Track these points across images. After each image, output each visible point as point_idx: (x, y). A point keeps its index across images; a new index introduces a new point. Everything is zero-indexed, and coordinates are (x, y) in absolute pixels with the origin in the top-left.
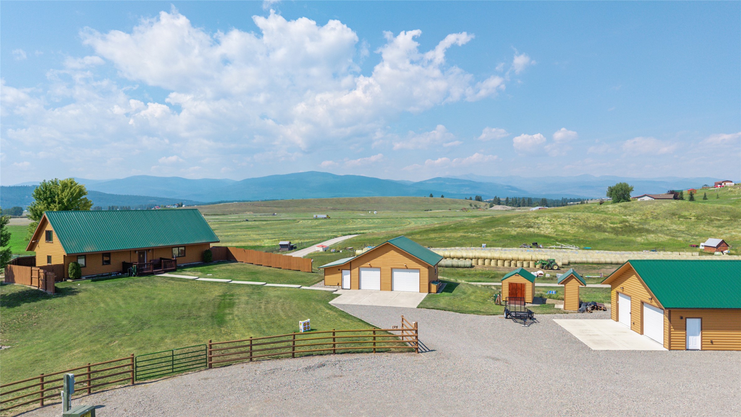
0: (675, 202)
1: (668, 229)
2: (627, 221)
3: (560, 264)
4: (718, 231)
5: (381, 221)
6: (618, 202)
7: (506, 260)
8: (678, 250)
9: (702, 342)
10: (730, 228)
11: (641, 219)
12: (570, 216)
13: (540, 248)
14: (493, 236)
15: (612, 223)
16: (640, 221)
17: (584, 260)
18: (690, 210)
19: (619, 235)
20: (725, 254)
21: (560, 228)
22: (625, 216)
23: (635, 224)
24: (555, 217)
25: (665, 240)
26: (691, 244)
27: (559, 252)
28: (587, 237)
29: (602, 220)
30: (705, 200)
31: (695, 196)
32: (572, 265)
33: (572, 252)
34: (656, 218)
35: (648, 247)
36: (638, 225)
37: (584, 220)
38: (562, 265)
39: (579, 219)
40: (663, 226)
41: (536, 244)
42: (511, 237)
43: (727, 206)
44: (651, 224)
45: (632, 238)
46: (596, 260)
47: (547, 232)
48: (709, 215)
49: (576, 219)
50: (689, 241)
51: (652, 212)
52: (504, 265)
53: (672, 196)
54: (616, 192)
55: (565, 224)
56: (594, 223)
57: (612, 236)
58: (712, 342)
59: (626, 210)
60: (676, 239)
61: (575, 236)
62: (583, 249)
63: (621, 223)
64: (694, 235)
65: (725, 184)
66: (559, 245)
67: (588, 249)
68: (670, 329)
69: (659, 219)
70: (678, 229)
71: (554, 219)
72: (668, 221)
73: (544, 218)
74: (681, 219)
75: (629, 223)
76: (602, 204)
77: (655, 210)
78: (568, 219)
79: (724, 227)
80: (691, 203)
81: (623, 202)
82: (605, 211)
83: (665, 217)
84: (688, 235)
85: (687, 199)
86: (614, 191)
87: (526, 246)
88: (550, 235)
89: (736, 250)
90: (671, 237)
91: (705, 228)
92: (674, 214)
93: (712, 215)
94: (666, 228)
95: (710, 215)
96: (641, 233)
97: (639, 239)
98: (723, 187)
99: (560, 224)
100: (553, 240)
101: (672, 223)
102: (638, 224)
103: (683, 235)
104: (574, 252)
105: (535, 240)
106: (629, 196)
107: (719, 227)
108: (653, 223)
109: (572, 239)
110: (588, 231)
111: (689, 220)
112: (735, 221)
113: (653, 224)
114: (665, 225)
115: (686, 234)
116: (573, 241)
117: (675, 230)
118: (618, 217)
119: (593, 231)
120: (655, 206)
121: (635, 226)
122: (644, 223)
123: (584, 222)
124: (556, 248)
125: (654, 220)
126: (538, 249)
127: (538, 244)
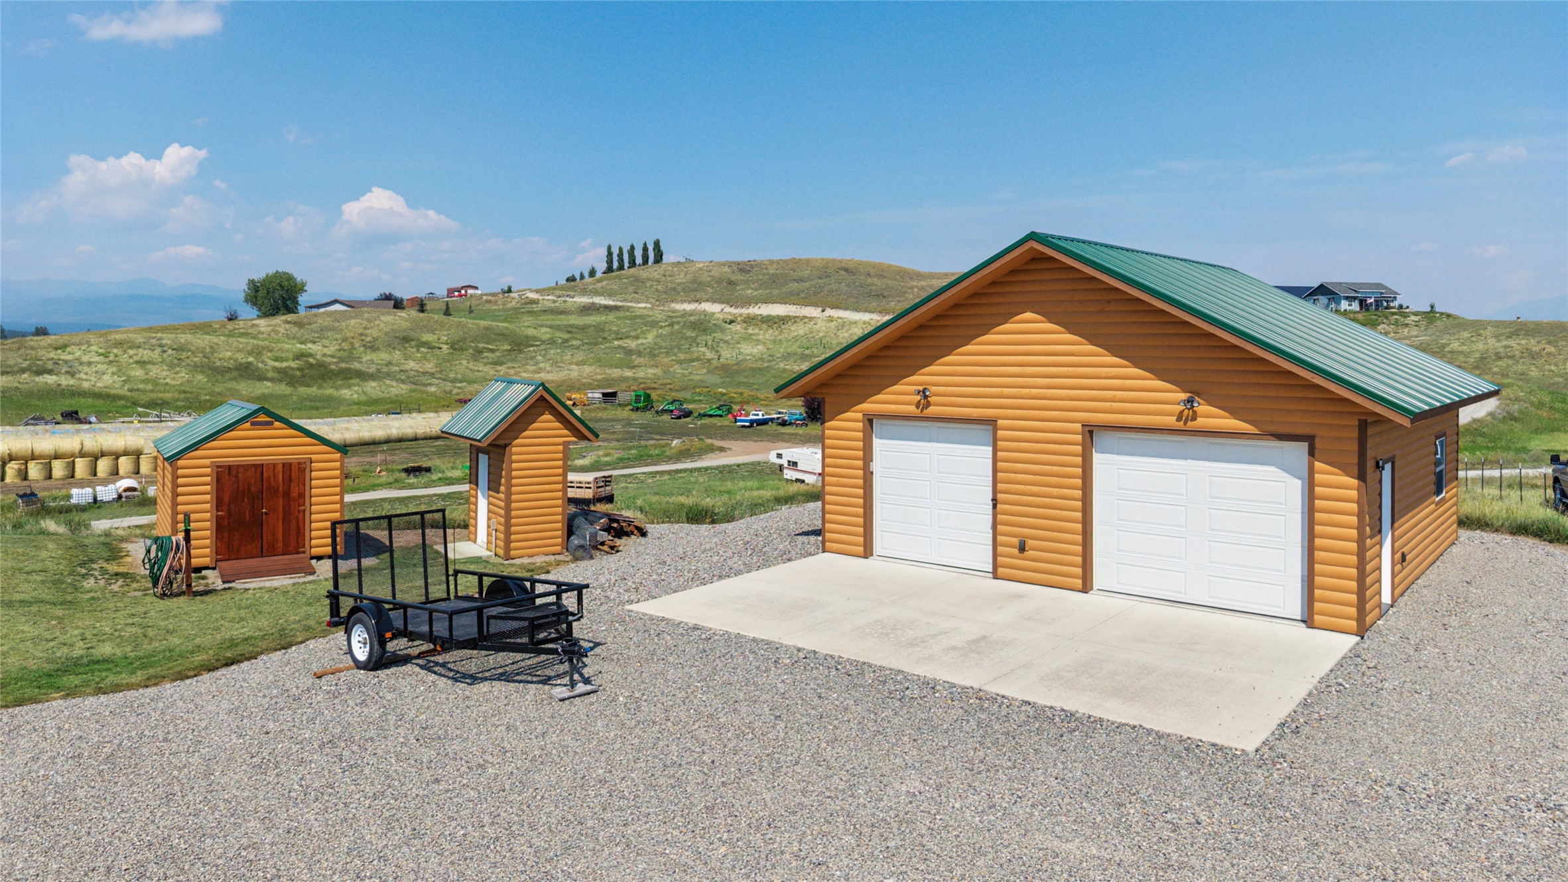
1: (402, 371)
2: (311, 355)
4: (497, 371)
6: (275, 313)
10: (516, 365)
11: (339, 350)
12: (164, 342)
13: (90, 422)
15: (276, 360)
16: (338, 354)
18: (436, 329)
19: (298, 385)
21: (138, 373)
22: (304, 343)
23: (329, 360)
24: (119, 344)
25: (403, 392)
27: (157, 429)
28: (219, 394)
29: (250, 353)
31: (428, 307)
34: (372, 347)
36: (337, 363)
37: (203, 352)
39: (189, 350)
40: (390, 363)
41: (76, 413)
43: (499, 324)
44: (364, 360)
45: (330, 391)
47: (99, 385)
48: (471, 342)
49: (180, 349)
50: (451, 391)
51: (361, 335)
54: (268, 293)
55: (152, 363)
56: (230, 358)
57: (281, 388)
59: (302, 331)
60: (423, 389)
61: (184, 392)
63: (296, 358)
64: (456, 380)
65: (466, 291)
66: (147, 415)
69: (378, 349)
70: (421, 370)
71: (115, 351)
72: (398, 352)
73: (84, 347)
74: (422, 349)
75: (315, 358)
76: (237, 319)
77: (367, 331)
78: (158, 350)
79: (504, 363)
81: (285, 313)
82: (251, 334)
83: (389, 346)
84: (444, 380)
86: (262, 293)
87: (41, 422)
88: (113, 392)
90: (414, 387)
91: (470, 366)
92: (406, 339)
93: (479, 342)
94: (397, 368)
95: (474, 341)
96: (346, 379)
97: (346, 393)
98: (466, 295)
99: (137, 362)
100: (122, 402)
101: (407, 357)
102: (335, 360)
103: (436, 381)
105: (69, 404)
106: (296, 302)
107: (496, 363)
108: (368, 357)
109: (178, 400)
110: (219, 377)
111: (438, 352)
112: (520, 351)
113: (368, 360)
114: (394, 362)
115: (439, 378)
116: (183, 404)
117: (417, 371)
118: (287, 346)
119: (231, 379)
120: (365, 323)
121: (329, 364)
122: (349, 357)
123: (204, 357)
124: (140, 422)
125: (369, 351)
126: (86, 426)
127: (81, 415)
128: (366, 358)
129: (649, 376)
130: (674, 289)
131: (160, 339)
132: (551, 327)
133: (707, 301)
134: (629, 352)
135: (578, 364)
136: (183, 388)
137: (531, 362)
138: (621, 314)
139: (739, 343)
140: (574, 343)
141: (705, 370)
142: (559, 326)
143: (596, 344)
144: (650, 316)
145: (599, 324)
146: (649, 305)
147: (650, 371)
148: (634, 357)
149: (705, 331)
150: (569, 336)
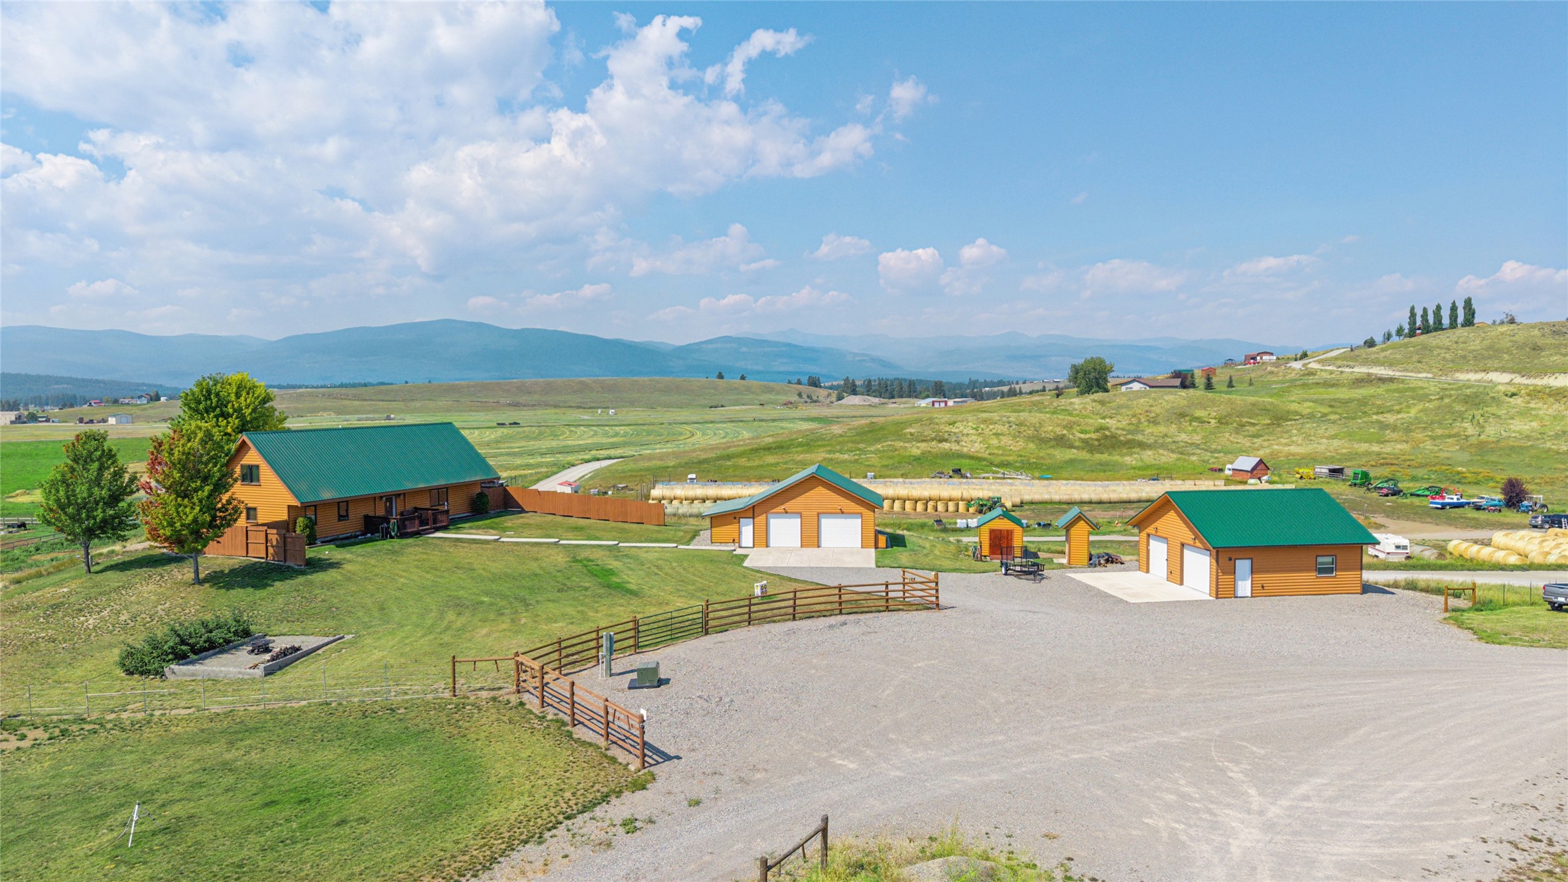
0: (1183, 393)
1: (1174, 442)
2: (1107, 429)
3: (1008, 505)
4: (1253, 443)
5: (631, 429)
6: (1088, 392)
7: (920, 500)
8: (1192, 477)
9: (1252, 587)
10: (1271, 438)
11: (1129, 424)
12: (1011, 419)
13: (967, 477)
14: (880, 458)
15: (1082, 432)
16: (1128, 428)
17: (1046, 497)
18: (1208, 406)
19: (1094, 452)
20: (1263, 482)
21: (994, 442)
22: (1104, 418)
23: (1119, 432)
24: (985, 421)
25: (1171, 460)
26: (1212, 466)
27: (1002, 484)
28: (1042, 458)
29: (1065, 427)
30: (1230, 389)
31: (1214, 380)
32: (1026, 507)
33: (1022, 483)
34: (1154, 422)
35: (1144, 472)
36: (1125, 435)
37: (1034, 427)
38: (1013, 506)
39: (1026, 426)
40: (1166, 435)
41: (960, 470)
42: (914, 460)
43: (1265, 400)
44: (1146, 432)
45: (1116, 458)
46: (1065, 498)
47: (972, 450)
48: (1237, 417)
49: (1020, 424)
50: (1208, 460)
51: (1147, 411)
52: (915, 509)
53: (1178, 382)
54: (1085, 374)
55: (1002, 434)
56: (1051, 431)
57: (1084, 455)
58: (1263, 587)
59: (1104, 408)
60: (1186, 457)
61: (1021, 456)
62: (1040, 478)
63: (1097, 431)
64: (1216, 451)
65: (1261, 358)
66: (998, 472)
67: (1047, 479)
68: (1217, 573)
69: (1159, 423)
70: (1189, 441)
71: (982, 426)
72: (1174, 426)
73: (965, 423)
74: (1194, 424)
75: (1110, 431)
76: (1060, 397)
77: (1152, 409)
78: (1008, 425)
79: (1262, 436)
80: (1210, 395)
81: (1097, 392)
82: (1068, 410)
83: (1168, 420)
84: (1206, 450)
85: (1202, 387)
86: (1081, 374)
87: (943, 476)
88: (980, 455)
89: (1280, 476)
90: (1180, 456)
91: (1232, 439)
92: (1183, 415)
93: (1243, 417)
94: (1171, 440)
95: (1240, 415)
96: (1130, 448)
97: (1128, 459)
98: (1258, 363)
99: (994, 434)
100: (985, 463)
101: (1180, 430)
102: (1125, 433)
103: (1199, 451)
104: (1027, 485)
105: (956, 463)
106: (1106, 381)
107: (1254, 436)
108: (1150, 430)
109: (1016, 462)
110: (1043, 446)
111: (1206, 425)
112: (1279, 425)
113: (1150, 432)
114: (1169, 434)
115: (1203, 449)
116: (1019, 464)
117: (1186, 442)
118: (1091, 421)
119: (1051, 447)
120: (1151, 401)
121: (1120, 436)
122: (1135, 430)
123: (1035, 430)
124: (993, 478)
125: (1151, 425)
126: (965, 480)
127: (963, 472)
128: (1148, 431)
129: (1396, 451)
130: (1464, 357)
131: (1008, 417)
132: (1315, 401)
133: (1496, 370)
134: (1384, 426)
135: (1328, 438)
136: (1020, 453)
137: (1286, 436)
138: (1394, 386)
139: (1512, 418)
140: (1333, 417)
141: (1458, 447)
142: (1323, 400)
143: (1353, 418)
144: (1423, 388)
145: (1364, 397)
146: (1430, 375)
147: (1399, 446)
148: (1388, 432)
149: (1477, 405)
150: (1330, 410)
